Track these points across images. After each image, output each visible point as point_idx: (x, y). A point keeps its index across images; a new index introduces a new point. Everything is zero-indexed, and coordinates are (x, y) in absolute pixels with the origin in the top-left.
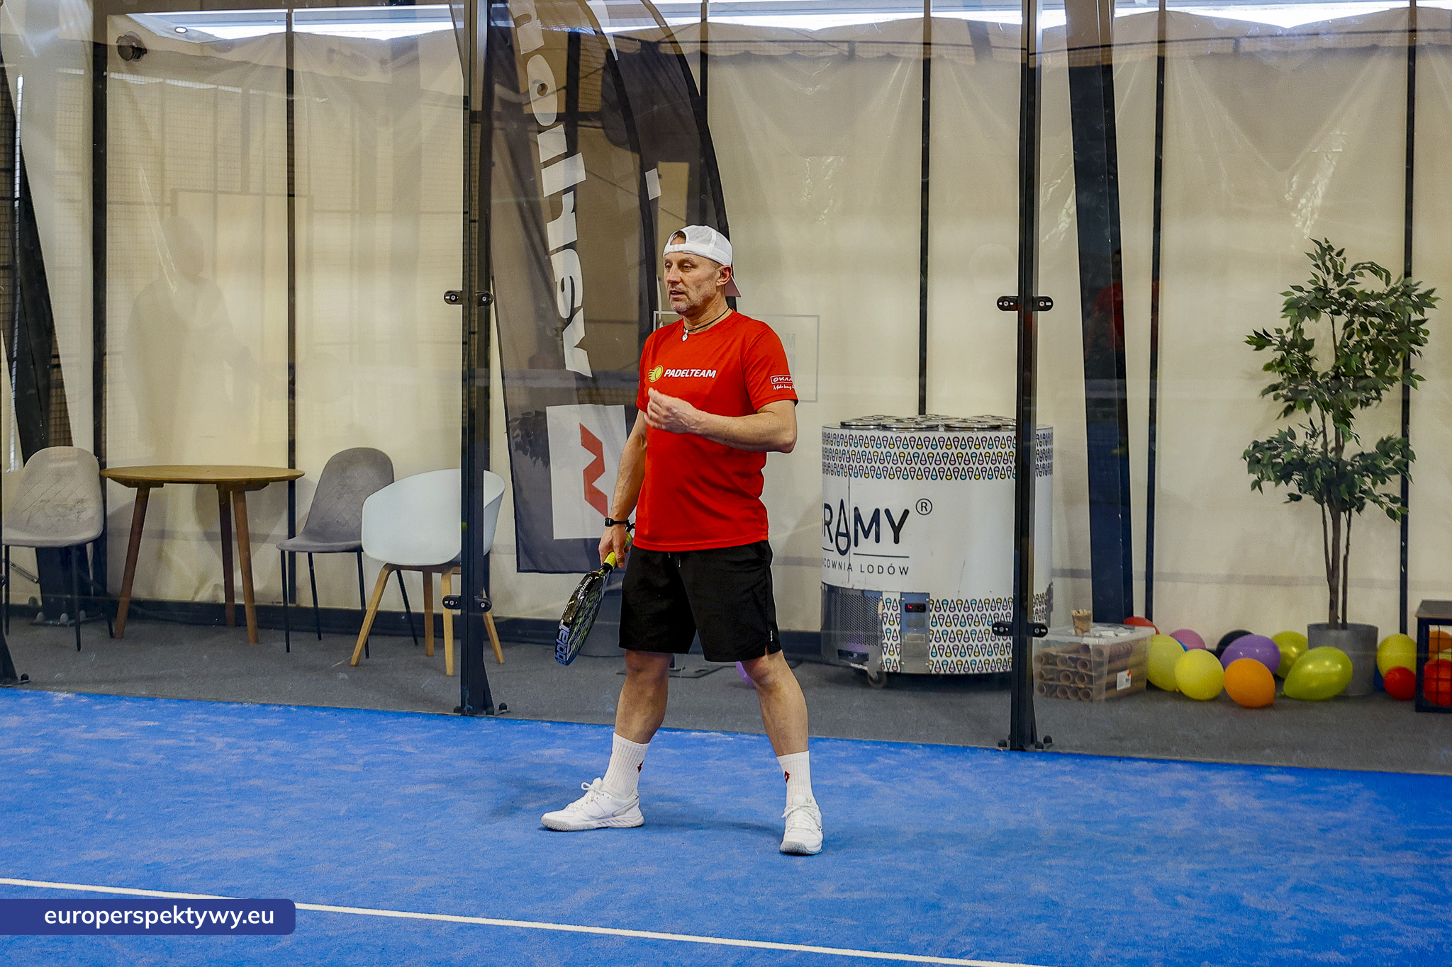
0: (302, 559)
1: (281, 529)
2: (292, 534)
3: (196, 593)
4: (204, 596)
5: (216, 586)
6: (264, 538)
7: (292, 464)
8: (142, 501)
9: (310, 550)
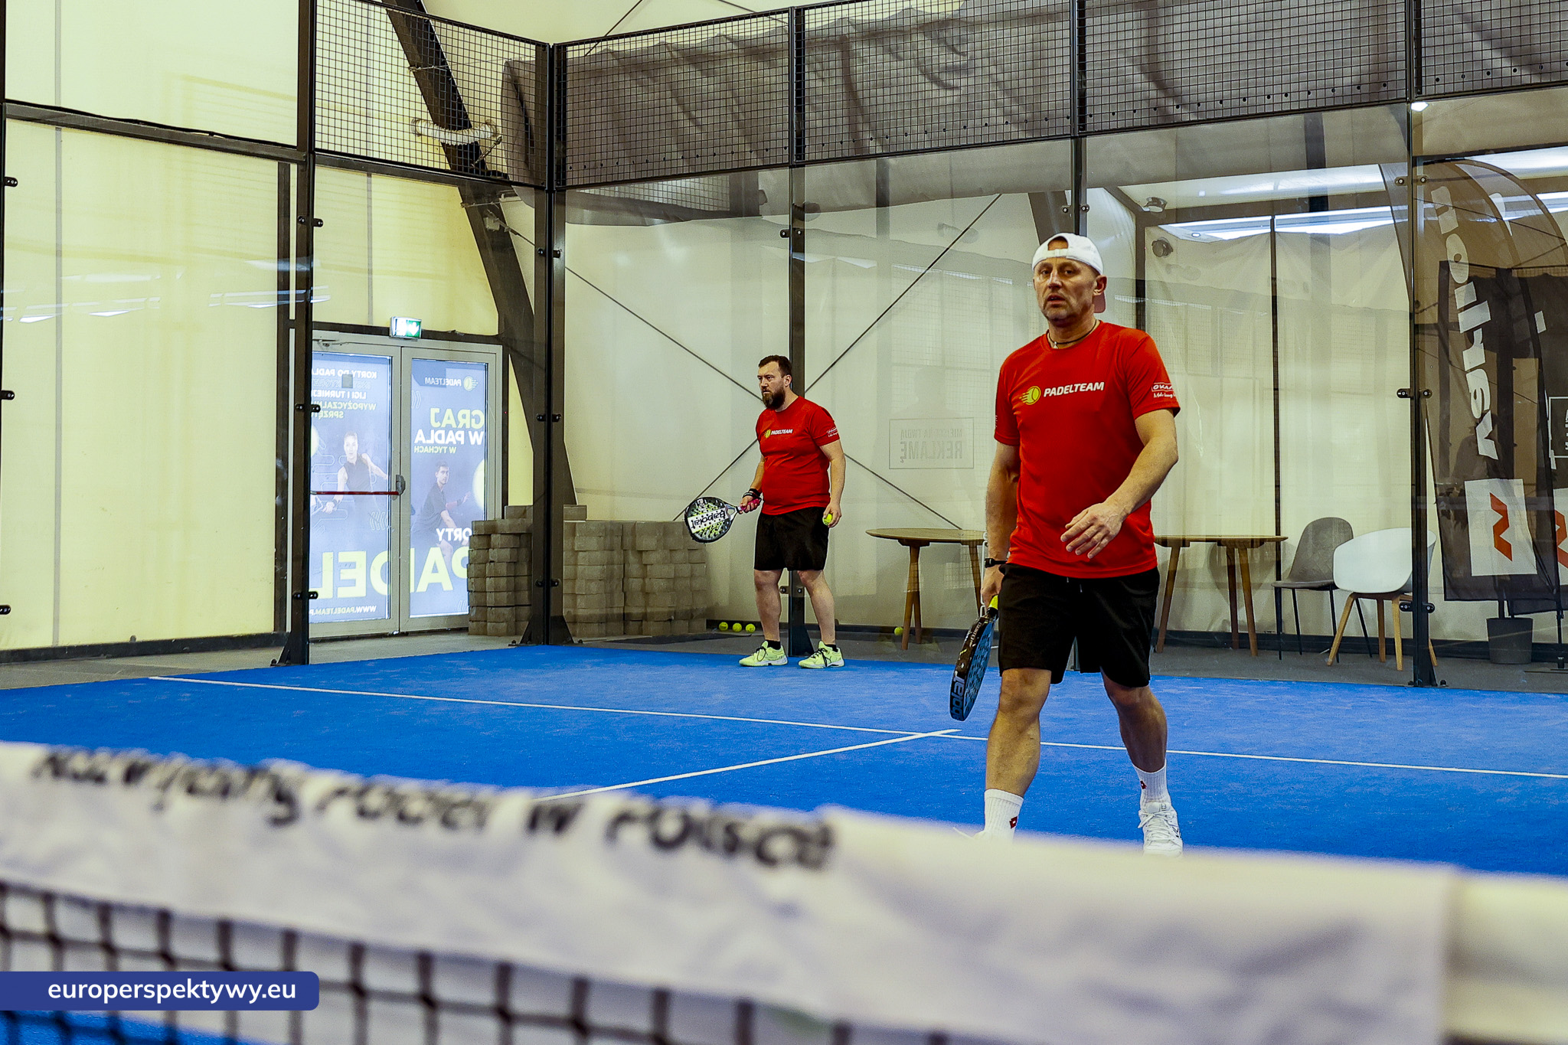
0: (1287, 595)
1: (1271, 578)
2: (1279, 577)
3: (1210, 627)
4: (1215, 628)
5: (1225, 621)
6: (1260, 585)
7: (1278, 531)
8: (1175, 556)
9: (1294, 586)
